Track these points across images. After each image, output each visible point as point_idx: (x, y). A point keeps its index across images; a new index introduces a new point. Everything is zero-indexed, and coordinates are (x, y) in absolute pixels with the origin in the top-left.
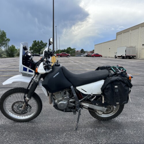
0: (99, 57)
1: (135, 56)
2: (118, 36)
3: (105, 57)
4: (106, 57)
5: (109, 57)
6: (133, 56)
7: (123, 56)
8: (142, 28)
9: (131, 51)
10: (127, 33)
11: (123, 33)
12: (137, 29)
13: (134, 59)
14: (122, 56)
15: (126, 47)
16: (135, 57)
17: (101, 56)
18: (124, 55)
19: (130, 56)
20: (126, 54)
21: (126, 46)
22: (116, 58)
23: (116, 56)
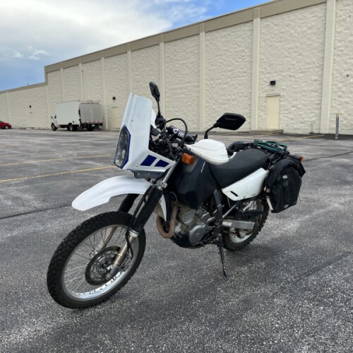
0: (4, 128)
1: (101, 124)
2: (49, 75)
3: (21, 129)
4: (25, 129)
5: (33, 128)
6: (96, 125)
7: (75, 124)
8: (106, 60)
9: (91, 112)
10: (72, 68)
11: (62, 69)
12: (97, 62)
13: (100, 130)
14: (70, 124)
15: (78, 103)
16: (100, 127)
17: (10, 127)
18: (78, 123)
19: (90, 125)
20: (80, 120)
21: (79, 101)
22: (55, 129)
23: (55, 125)
